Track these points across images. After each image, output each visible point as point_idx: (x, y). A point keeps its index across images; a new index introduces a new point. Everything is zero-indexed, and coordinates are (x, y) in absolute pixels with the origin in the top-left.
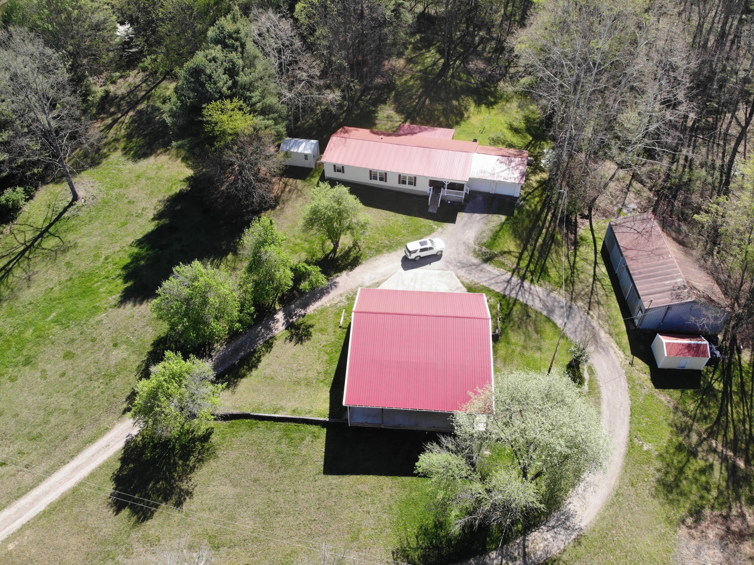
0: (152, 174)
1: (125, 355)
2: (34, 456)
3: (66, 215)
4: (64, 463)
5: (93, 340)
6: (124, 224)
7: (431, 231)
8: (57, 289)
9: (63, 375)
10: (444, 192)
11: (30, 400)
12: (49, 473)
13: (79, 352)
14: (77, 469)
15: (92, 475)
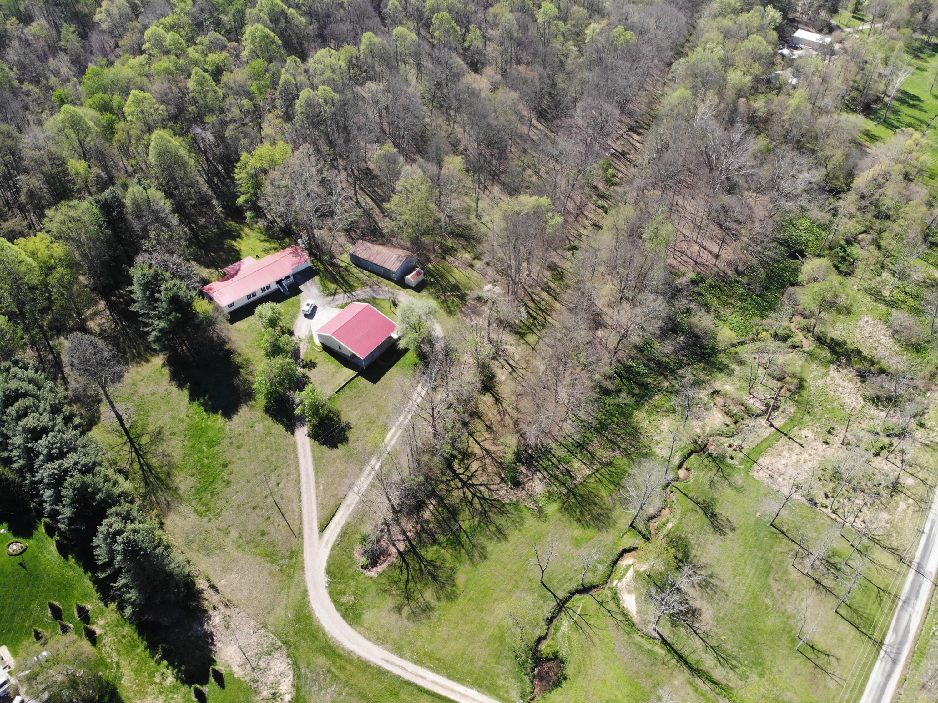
0: (140, 377)
1: (262, 425)
2: (285, 471)
3: (127, 426)
4: (297, 462)
5: (240, 435)
6: (168, 402)
7: (299, 301)
8: (186, 443)
9: (250, 451)
10: (284, 283)
11: (252, 467)
12: (297, 468)
13: (241, 442)
14: (305, 457)
15: (313, 451)
